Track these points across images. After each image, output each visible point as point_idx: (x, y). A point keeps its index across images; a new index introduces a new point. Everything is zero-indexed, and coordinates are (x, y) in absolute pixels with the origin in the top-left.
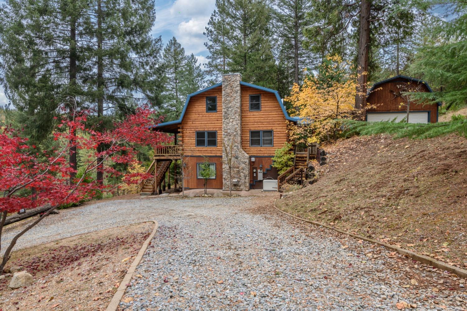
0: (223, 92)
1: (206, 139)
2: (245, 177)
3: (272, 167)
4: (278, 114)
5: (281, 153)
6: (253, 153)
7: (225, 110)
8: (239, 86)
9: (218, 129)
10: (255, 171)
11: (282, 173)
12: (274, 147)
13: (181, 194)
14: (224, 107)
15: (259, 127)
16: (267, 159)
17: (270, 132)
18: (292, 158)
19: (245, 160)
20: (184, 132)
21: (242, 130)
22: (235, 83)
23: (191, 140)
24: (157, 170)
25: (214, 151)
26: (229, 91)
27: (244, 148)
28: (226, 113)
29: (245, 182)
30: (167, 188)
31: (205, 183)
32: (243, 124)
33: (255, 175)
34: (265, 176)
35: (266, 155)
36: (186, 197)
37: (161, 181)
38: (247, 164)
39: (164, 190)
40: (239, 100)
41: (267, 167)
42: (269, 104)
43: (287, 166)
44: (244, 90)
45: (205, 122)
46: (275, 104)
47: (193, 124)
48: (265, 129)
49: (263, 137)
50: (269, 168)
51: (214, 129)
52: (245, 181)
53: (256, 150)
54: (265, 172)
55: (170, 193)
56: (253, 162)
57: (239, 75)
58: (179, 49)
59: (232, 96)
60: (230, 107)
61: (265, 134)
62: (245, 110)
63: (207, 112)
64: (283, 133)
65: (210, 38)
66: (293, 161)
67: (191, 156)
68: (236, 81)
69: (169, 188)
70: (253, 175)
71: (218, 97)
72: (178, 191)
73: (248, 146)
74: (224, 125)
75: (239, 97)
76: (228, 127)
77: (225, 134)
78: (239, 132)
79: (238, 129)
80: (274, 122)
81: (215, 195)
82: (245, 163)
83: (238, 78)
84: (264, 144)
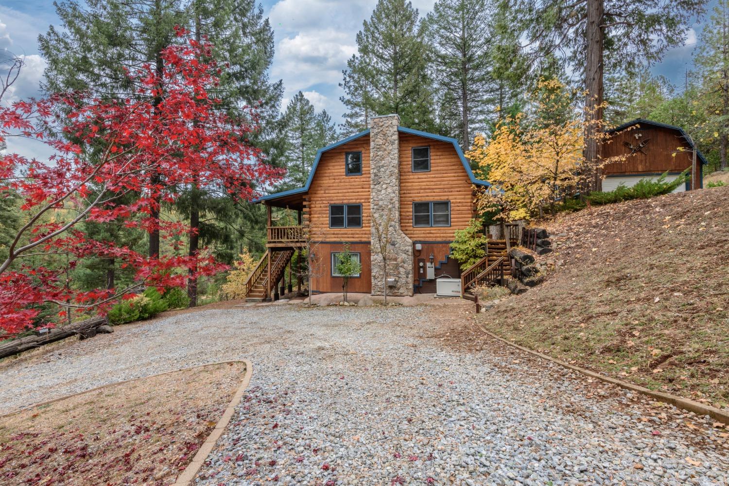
0: (372, 144)
1: (345, 216)
2: (407, 274)
3: (448, 258)
4: (458, 176)
5: (465, 236)
6: (418, 237)
7: (375, 171)
8: (397, 133)
9: (363, 201)
10: (421, 264)
11: (467, 268)
12: (452, 228)
13: (307, 300)
14: (373, 166)
15: (428, 196)
16: (441, 245)
17: (445, 204)
18: (482, 244)
19: (407, 248)
20: (313, 206)
21: (401, 202)
22: (391, 129)
23: (323, 217)
24: (271, 264)
25: (357, 234)
26: (381, 142)
27: (403, 228)
28: (376, 175)
29: (407, 283)
30: (286, 291)
31: (345, 283)
32: (403, 192)
33: (422, 272)
34: (438, 272)
35: (439, 239)
36: (314, 305)
37: (278, 280)
38: (410, 253)
39: (283, 294)
40: (397, 155)
41: (442, 258)
42: (443, 161)
43: (475, 257)
44: (403, 141)
45: (344, 191)
46: (453, 160)
47: (325, 193)
48: (437, 199)
49: (434, 211)
50: (444, 260)
51: (358, 201)
52: (407, 280)
53: (423, 232)
54: (438, 266)
55: (290, 298)
56: (419, 251)
57: (396, 117)
58: (306, 107)
59: (385, 150)
60: (383, 166)
61: (437, 206)
62: (406, 170)
63: (346, 175)
64: (466, 206)
65: (347, 90)
66: (484, 249)
67: (322, 243)
68: (392, 126)
69: (290, 290)
70: (419, 271)
71: (363, 152)
72: (303, 295)
73: (410, 226)
74: (374, 194)
75: (396, 151)
76: (380, 197)
77: (375, 207)
78: (397, 205)
79: (396, 200)
80: (452, 188)
81: (361, 303)
82: (406, 252)
83: (395, 122)
84: (436, 222)
